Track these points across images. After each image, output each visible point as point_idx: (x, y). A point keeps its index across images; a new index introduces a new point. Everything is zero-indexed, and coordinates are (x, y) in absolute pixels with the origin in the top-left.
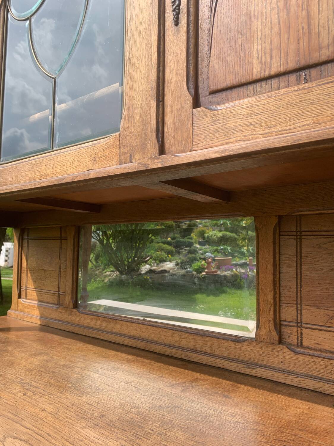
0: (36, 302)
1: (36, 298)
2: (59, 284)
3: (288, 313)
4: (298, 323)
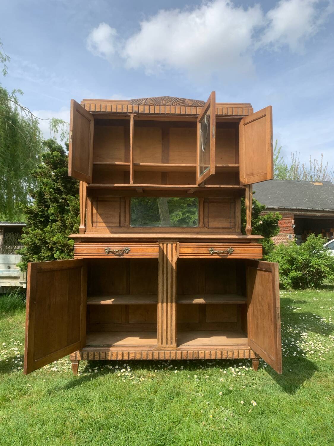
0: (106, 227)
1: (105, 225)
2: (120, 218)
3: (206, 220)
4: (208, 222)
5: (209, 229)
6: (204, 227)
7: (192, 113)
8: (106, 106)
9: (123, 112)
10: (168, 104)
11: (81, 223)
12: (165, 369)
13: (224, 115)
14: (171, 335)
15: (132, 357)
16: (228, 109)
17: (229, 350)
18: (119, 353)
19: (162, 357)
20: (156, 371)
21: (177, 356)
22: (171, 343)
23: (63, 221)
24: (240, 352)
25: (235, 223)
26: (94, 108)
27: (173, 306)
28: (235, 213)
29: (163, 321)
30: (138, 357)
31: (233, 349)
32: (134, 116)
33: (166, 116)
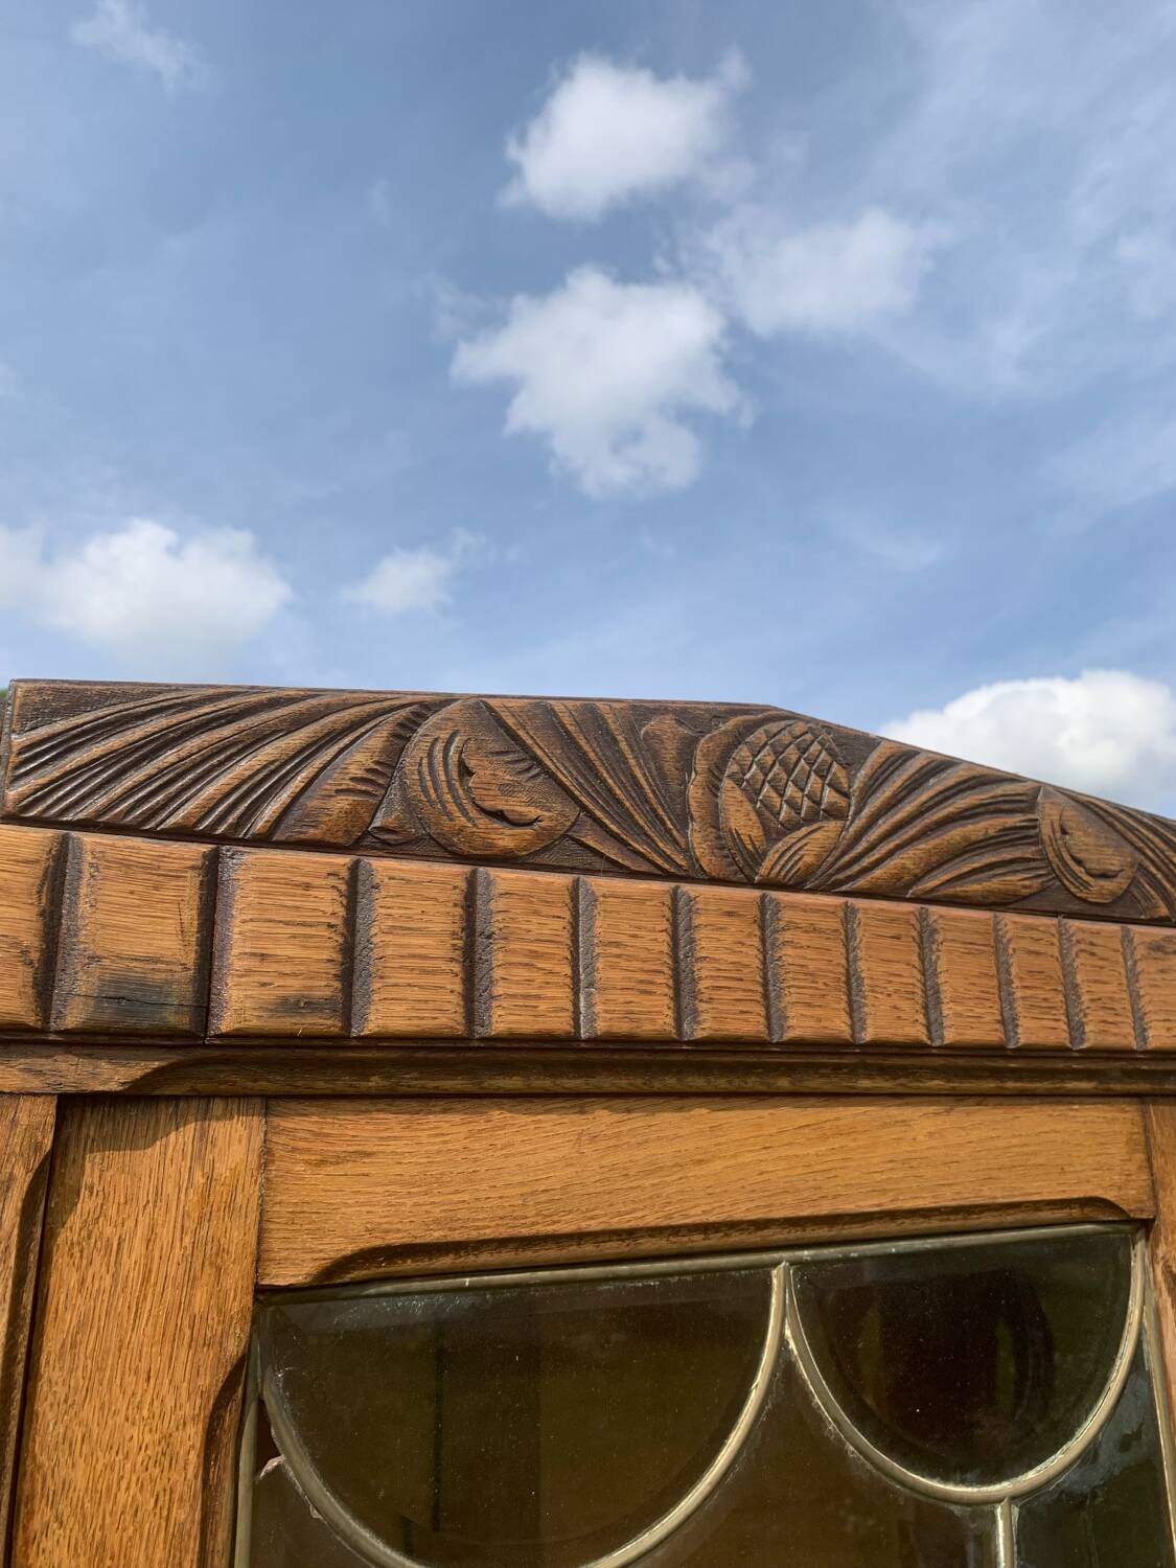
7: (1155, 1036)
32: (72, 1106)
33: (784, 1083)
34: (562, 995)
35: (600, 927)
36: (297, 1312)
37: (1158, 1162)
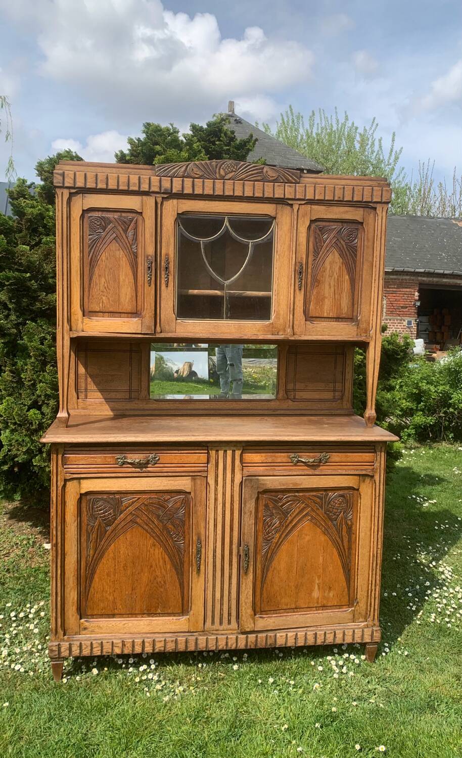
0: (104, 400)
1: (101, 397)
2: (131, 383)
3: (290, 386)
4: (294, 390)
5: (296, 403)
6: (288, 398)
7: (276, 196)
8: (107, 178)
9: (141, 190)
10: (230, 175)
11: (61, 406)
12: (217, 663)
13: (336, 201)
14: (229, 608)
15: (160, 647)
16: (344, 188)
17: (328, 630)
18: (137, 642)
19: (213, 646)
20: (200, 665)
21: (239, 644)
22: (229, 622)
23: (16, 373)
24: (346, 633)
25: (343, 392)
26: (83, 182)
27: (233, 560)
28: (343, 373)
29: (215, 586)
30: (170, 647)
31: (335, 628)
32: (163, 198)
33: (226, 200)
34: (202, 191)
35: (206, 184)
36: (182, 216)
37: (277, 211)
